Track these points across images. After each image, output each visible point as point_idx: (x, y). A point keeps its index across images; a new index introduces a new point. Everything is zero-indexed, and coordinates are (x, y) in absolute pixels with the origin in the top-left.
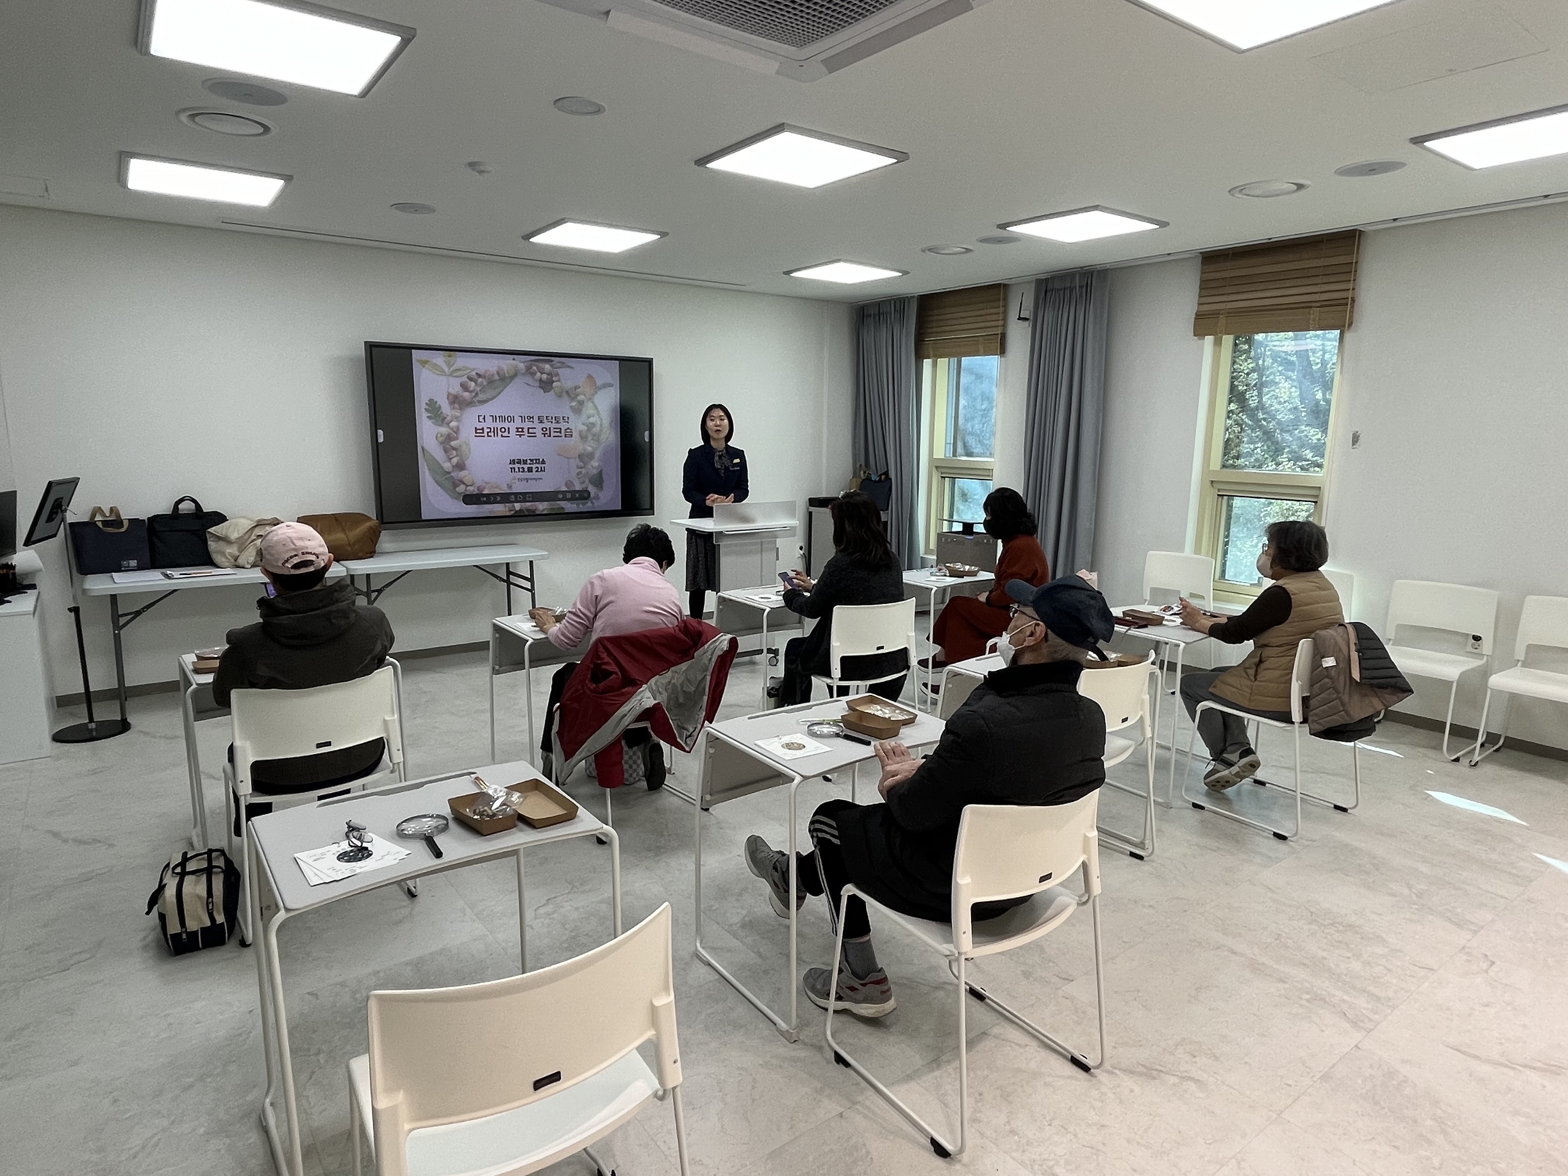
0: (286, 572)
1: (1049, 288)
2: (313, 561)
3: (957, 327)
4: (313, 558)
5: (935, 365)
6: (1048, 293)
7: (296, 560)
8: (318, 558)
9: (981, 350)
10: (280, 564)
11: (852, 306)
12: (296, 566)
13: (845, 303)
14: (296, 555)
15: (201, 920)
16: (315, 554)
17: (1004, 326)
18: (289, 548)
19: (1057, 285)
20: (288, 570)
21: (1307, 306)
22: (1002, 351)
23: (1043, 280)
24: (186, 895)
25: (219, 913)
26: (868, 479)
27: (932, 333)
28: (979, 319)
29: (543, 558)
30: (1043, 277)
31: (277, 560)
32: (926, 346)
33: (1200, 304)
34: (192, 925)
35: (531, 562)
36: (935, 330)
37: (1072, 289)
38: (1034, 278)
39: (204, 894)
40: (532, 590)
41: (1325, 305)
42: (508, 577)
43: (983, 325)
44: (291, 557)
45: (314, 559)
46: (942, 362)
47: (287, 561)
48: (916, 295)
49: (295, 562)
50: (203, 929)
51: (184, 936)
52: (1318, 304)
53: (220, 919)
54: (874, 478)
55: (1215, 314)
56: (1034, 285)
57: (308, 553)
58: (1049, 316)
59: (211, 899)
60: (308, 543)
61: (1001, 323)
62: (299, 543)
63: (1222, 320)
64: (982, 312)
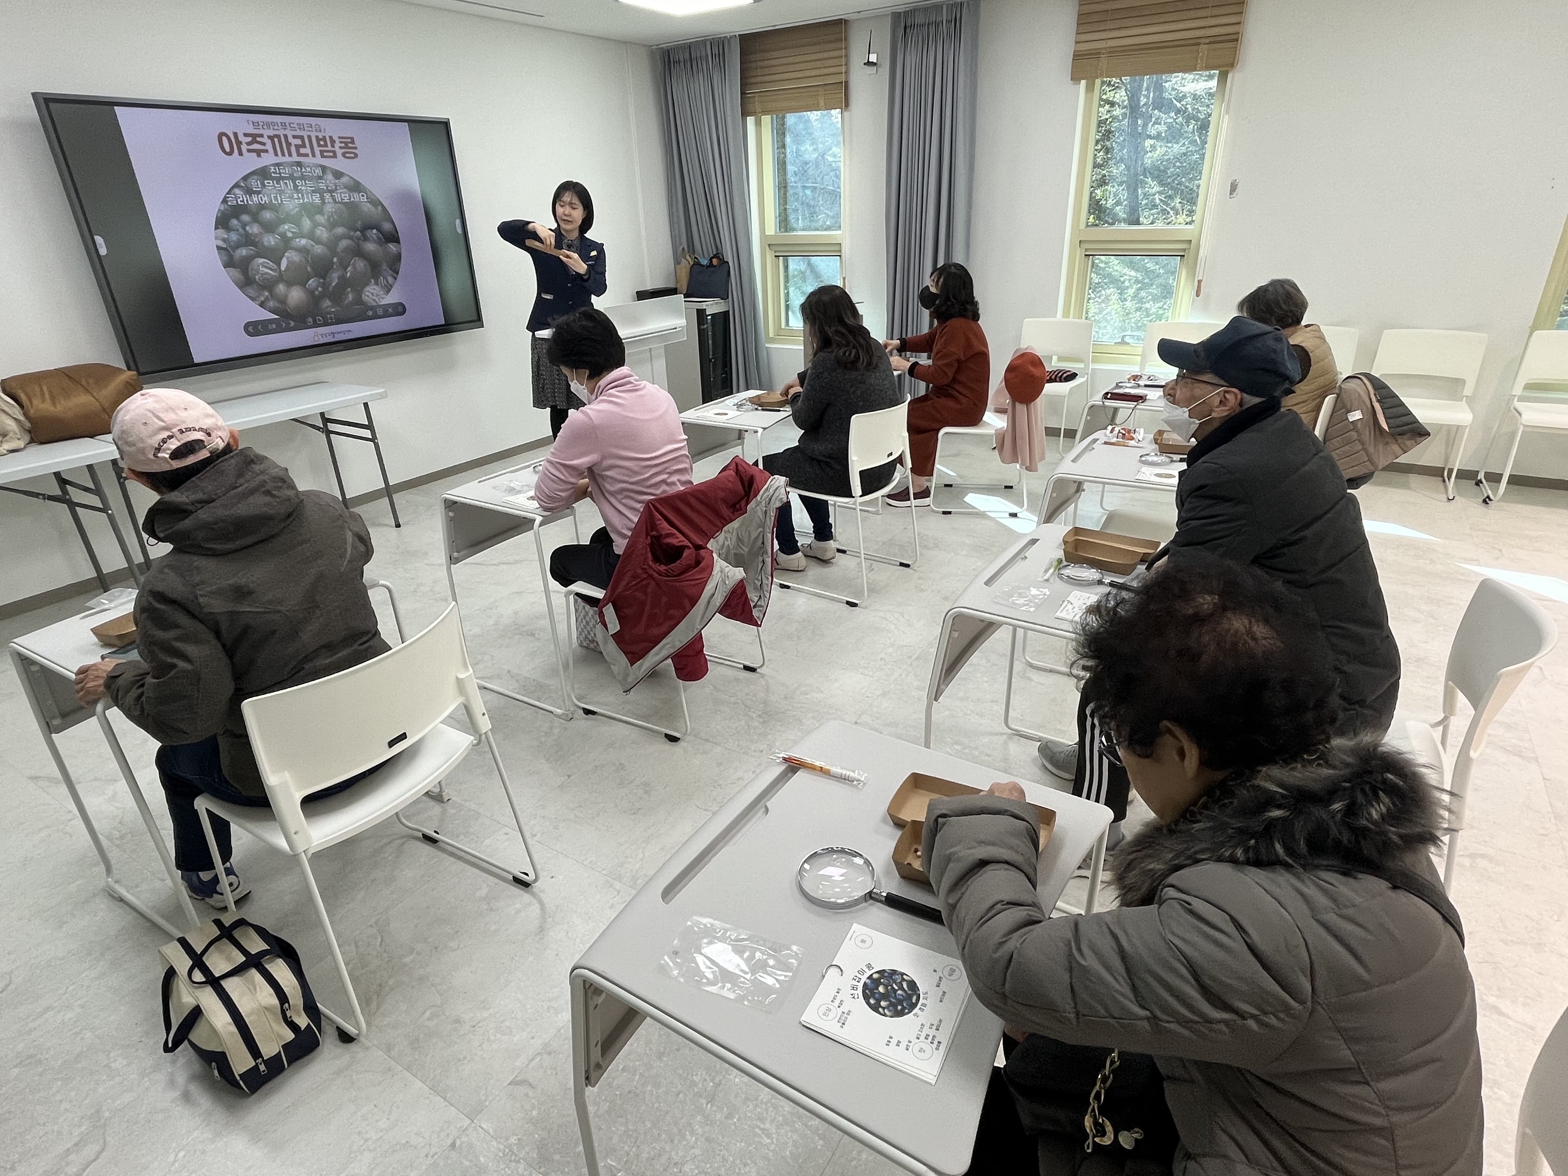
0: (166, 468)
1: (909, 24)
2: (202, 441)
3: (786, 76)
4: (199, 436)
5: (758, 124)
6: (908, 30)
7: (173, 445)
8: (209, 435)
9: (822, 102)
10: (151, 456)
11: (652, 51)
12: (177, 454)
13: (645, 46)
14: (170, 437)
15: (280, 1036)
16: (201, 429)
17: (847, 72)
18: (156, 426)
19: (920, 19)
20: (165, 463)
21: (1196, 43)
22: (845, 104)
23: (900, 13)
24: (249, 1016)
25: (300, 1016)
26: (697, 264)
27: (757, 83)
28: (818, 64)
29: (383, 396)
30: (901, 9)
31: (142, 451)
32: (751, 100)
33: (1077, 42)
34: (269, 1049)
35: (366, 405)
36: (759, 79)
37: (937, 25)
38: (890, 10)
39: (275, 1001)
40: (373, 439)
41: (1214, 41)
42: (325, 425)
43: (821, 72)
44: (164, 441)
45: (203, 438)
46: (766, 119)
47: (158, 449)
48: (737, 34)
49: (173, 447)
50: (286, 1047)
51: (262, 1068)
52: (1208, 41)
53: (303, 1021)
54: (705, 262)
55: (1095, 54)
56: (889, 18)
57: (189, 430)
58: (912, 60)
59: (287, 1005)
60: (183, 414)
61: (843, 69)
62: (169, 417)
63: (1104, 62)
64: (820, 56)
